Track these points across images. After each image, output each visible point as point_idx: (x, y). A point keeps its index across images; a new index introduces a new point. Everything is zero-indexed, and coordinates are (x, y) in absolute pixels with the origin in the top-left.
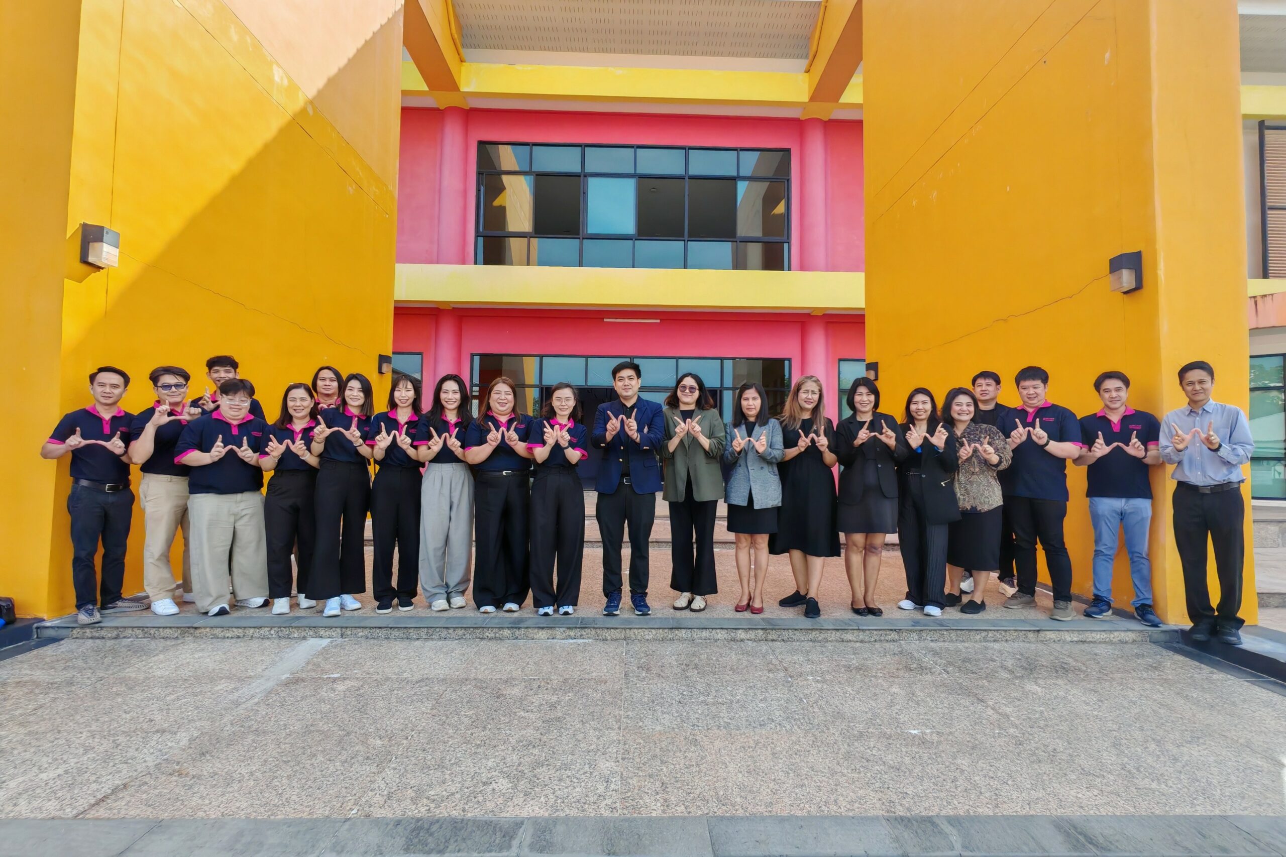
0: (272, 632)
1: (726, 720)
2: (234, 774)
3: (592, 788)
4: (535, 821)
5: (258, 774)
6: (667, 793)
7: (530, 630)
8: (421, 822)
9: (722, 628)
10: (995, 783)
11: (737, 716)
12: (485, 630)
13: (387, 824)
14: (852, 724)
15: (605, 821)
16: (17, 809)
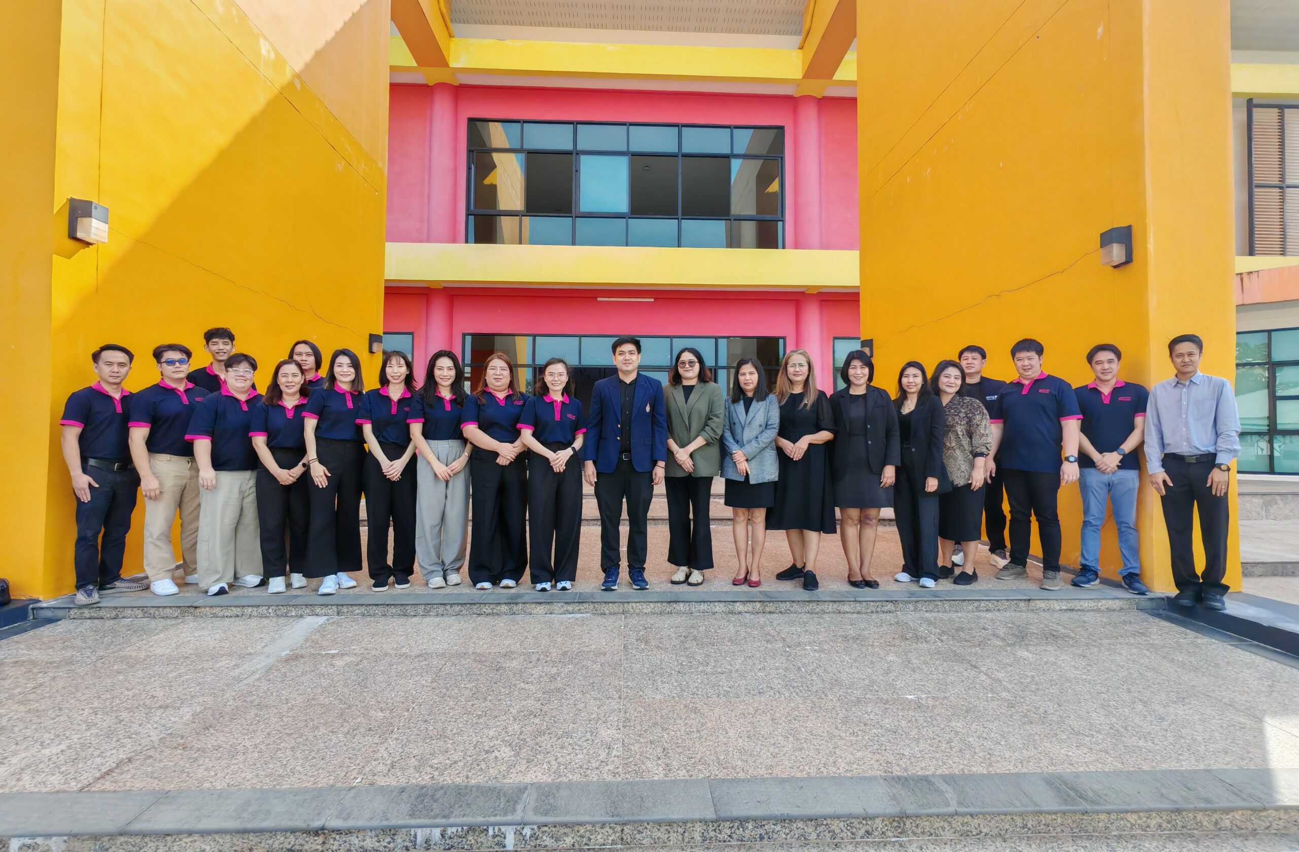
0: (270, 611)
1: (725, 688)
2: (238, 747)
3: (594, 755)
4: (538, 786)
5: (263, 747)
6: (669, 758)
7: (527, 605)
8: (425, 789)
9: (720, 601)
10: (988, 744)
11: (736, 685)
12: (482, 606)
13: (392, 792)
14: (849, 691)
15: (608, 785)
16: (21, 783)
